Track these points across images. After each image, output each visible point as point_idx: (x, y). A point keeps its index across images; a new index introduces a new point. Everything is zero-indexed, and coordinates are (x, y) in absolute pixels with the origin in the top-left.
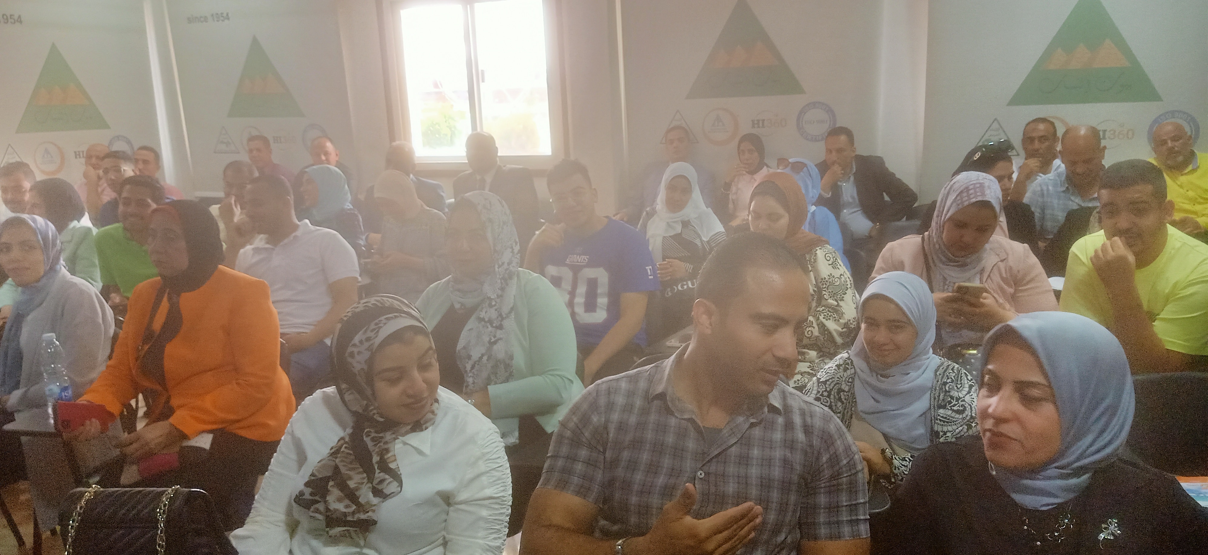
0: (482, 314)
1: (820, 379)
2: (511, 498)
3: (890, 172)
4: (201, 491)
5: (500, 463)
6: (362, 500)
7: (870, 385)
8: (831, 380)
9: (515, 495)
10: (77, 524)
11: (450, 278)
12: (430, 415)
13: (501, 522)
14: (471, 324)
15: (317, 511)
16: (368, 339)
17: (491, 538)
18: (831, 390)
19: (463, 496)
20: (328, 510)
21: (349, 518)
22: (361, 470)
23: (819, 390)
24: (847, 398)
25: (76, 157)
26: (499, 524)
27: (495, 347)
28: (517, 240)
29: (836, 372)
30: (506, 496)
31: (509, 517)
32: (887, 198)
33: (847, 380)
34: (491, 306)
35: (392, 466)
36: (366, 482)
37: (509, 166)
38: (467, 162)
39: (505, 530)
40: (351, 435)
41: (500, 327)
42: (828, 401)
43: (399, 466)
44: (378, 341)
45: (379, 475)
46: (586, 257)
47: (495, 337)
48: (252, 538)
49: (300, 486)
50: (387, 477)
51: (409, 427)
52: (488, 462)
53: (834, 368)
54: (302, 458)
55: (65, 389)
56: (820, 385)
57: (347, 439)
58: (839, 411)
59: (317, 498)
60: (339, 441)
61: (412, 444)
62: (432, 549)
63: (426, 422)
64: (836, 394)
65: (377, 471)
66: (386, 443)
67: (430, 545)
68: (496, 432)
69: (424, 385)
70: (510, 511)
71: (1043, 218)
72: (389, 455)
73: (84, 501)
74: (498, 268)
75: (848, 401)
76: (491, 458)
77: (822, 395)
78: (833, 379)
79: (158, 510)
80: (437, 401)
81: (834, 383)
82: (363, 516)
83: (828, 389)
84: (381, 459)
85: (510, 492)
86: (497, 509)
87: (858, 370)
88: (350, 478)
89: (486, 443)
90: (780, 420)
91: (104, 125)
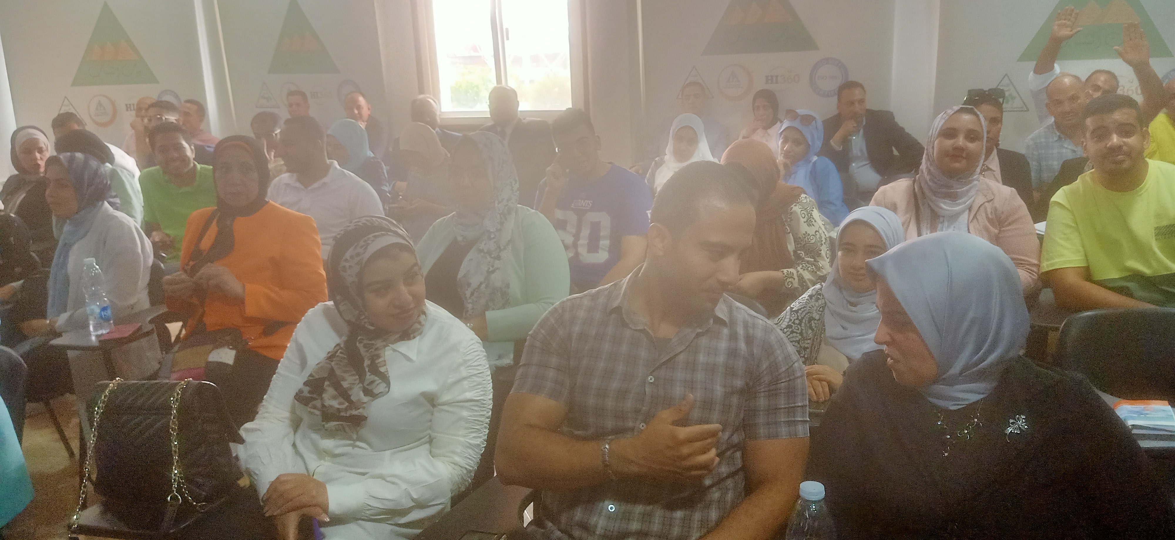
0: (482, 246)
1: (793, 308)
2: (491, 402)
3: (901, 127)
4: (211, 383)
5: (481, 370)
6: (353, 398)
7: (839, 314)
8: (802, 309)
9: (495, 399)
10: (102, 411)
11: (454, 214)
12: (417, 326)
13: (482, 423)
14: (472, 254)
15: (315, 407)
16: (358, 255)
17: (471, 436)
18: (803, 318)
19: (446, 398)
20: (323, 406)
21: (342, 414)
22: (354, 372)
23: (791, 318)
24: (817, 325)
25: (127, 110)
26: (478, 425)
27: (493, 276)
28: (517, 179)
29: (808, 302)
30: (485, 399)
31: (490, 419)
32: (895, 152)
33: (818, 309)
34: (490, 239)
35: (382, 370)
36: (357, 384)
37: (529, 119)
38: (490, 116)
39: (484, 431)
40: (346, 342)
41: (498, 258)
42: (798, 328)
43: (388, 370)
44: (367, 256)
45: (369, 377)
46: (589, 201)
47: (493, 266)
48: (260, 430)
49: (300, 385)
50: (376, 378)
51: (397, 336)
52: (470, 368)
53: (806, 298)
54: (303, 363)
55: (104, 309)
56: (792, 313)
57: (342, 346)
58: (810, 337)
59: (315, 396)
60: (335, 347)
61: (400, 351)
62: (418, 446)
63: (414, 332)
64: (807, 322)
65: (368, 374)
66: (376, 349)
67: (415, 442)
68: (479, 343)
69: (411, 298)
70: (490, 413)
71: (1040, 170)
72: (380, 360)
73: (108, 391)
74: (498, 204)
75: (818, 329)
76: (472, 364)
77: (794, 323)
78: (805, 308)
79: (172, 399)
80: (424, 313)
81: (806, 312)
82: (354, 412)
83: (800, 318)
84: (371, 362)
85: (491, 396)
86: (476, 411)
87: (827, 302)
88: (344, 379)
89: (468, 352)
90: (725, 331)
91: (153, 80)
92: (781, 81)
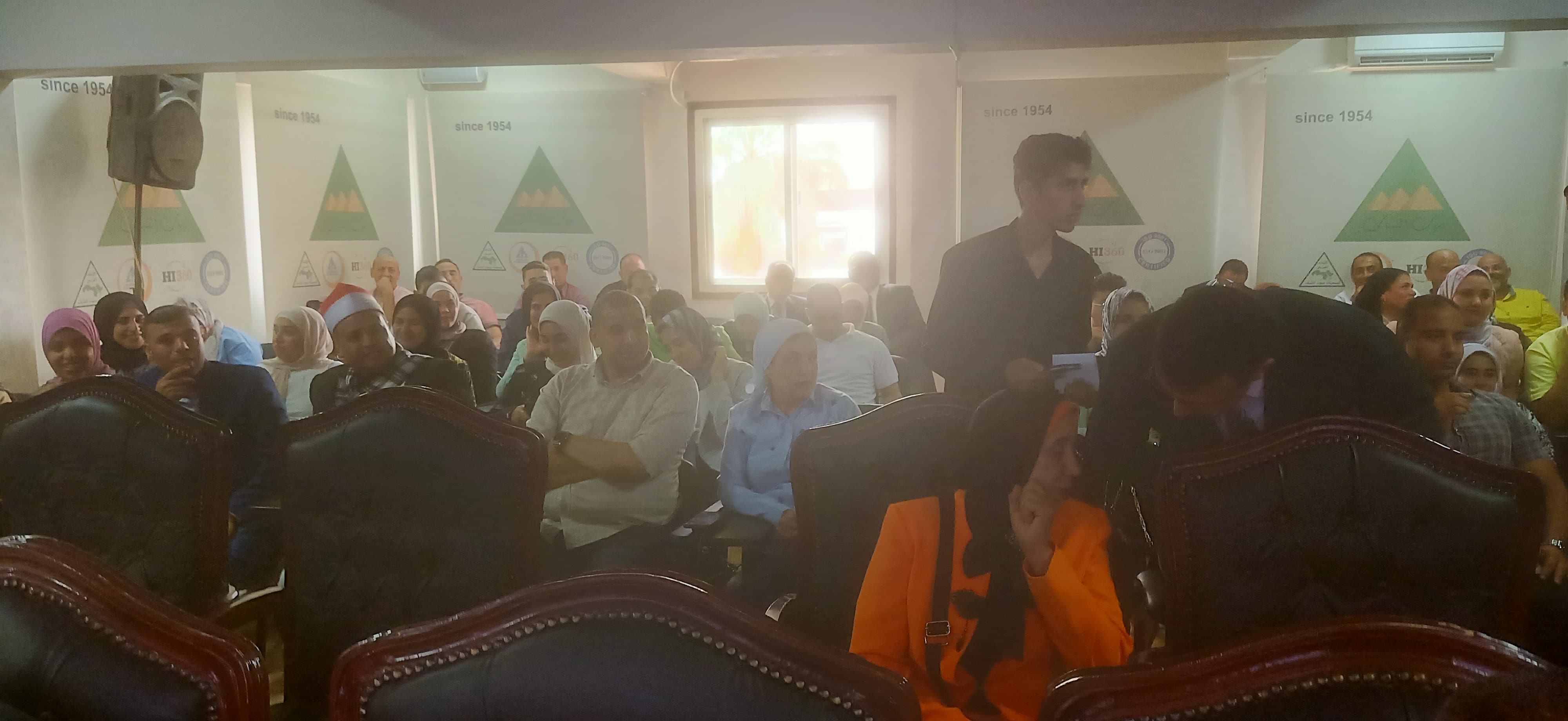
25: (353, 269)
92: (1105, 253)
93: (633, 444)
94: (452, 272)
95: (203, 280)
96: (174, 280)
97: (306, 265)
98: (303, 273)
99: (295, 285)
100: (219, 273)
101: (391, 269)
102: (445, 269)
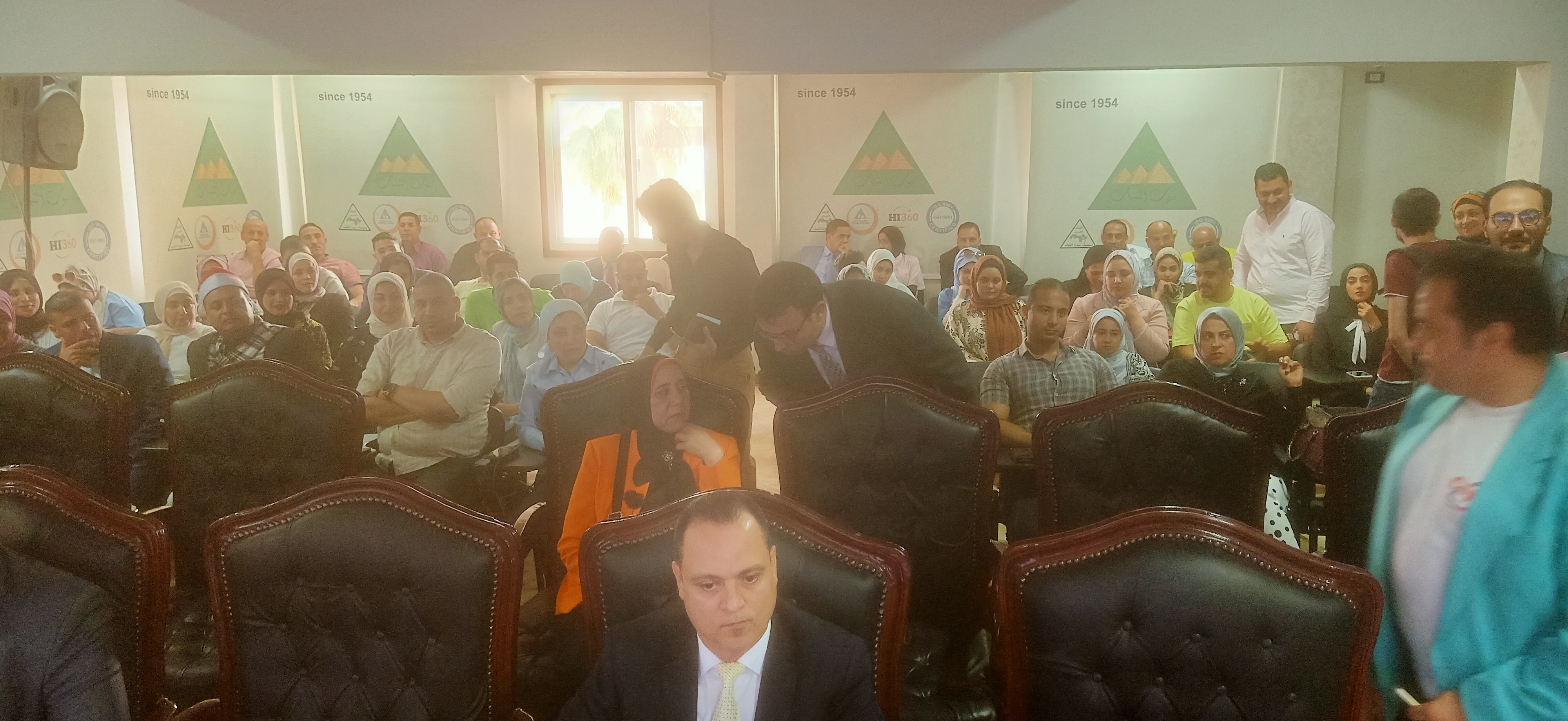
25: (224, 232)
92: (902, 219)
93: (446, 393)
94: (317, 236)
95: (87, 248)
96: (60, 248)
97: (179, 230)
98: (177, 237)
99: (170, 249)
100: (100, 240)
101: (260, 233)
102: (310, 233)
